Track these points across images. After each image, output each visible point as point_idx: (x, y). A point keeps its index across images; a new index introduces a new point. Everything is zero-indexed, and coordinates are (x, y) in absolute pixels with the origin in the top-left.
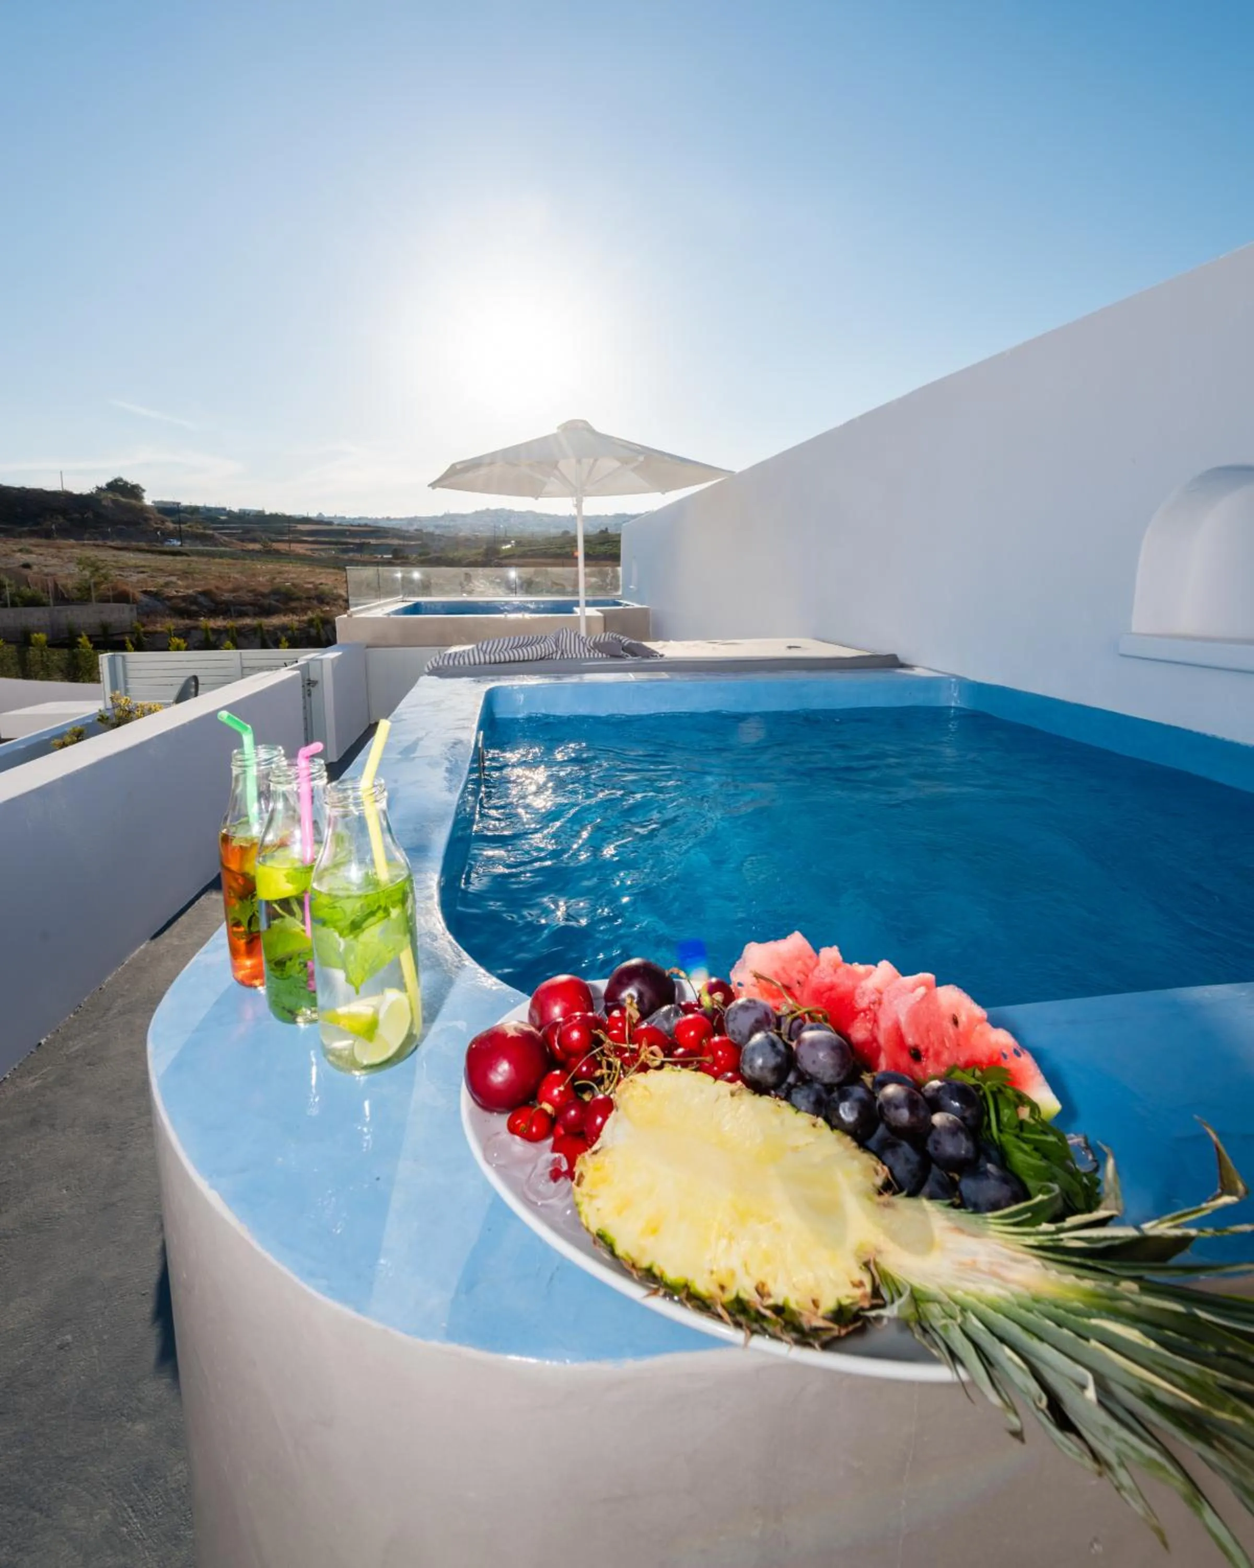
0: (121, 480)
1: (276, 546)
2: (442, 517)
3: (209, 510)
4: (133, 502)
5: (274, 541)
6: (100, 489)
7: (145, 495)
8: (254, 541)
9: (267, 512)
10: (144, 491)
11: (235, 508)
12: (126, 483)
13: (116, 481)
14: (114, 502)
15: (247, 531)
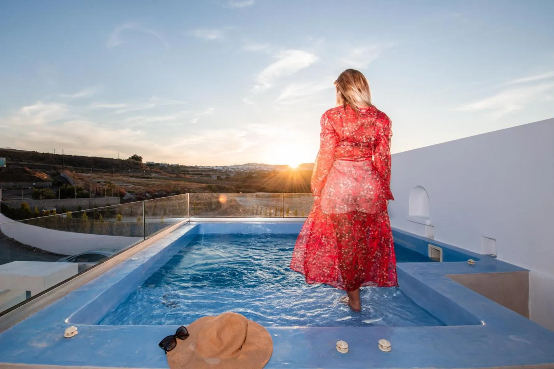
0: (136, 155)
1: (180, 175)
2: (234, 166)
3: (162, 164)
4: (139, 162)
5: (180, 174)
6: (130, 158)
7: (142, 160)
8: (174, 174)
9: (179, 165)
10: (142, 158)
11: (170, 164)
12: (137, 156)
13: (134, 155)
14: (133, 162)
15: (173, 171)
